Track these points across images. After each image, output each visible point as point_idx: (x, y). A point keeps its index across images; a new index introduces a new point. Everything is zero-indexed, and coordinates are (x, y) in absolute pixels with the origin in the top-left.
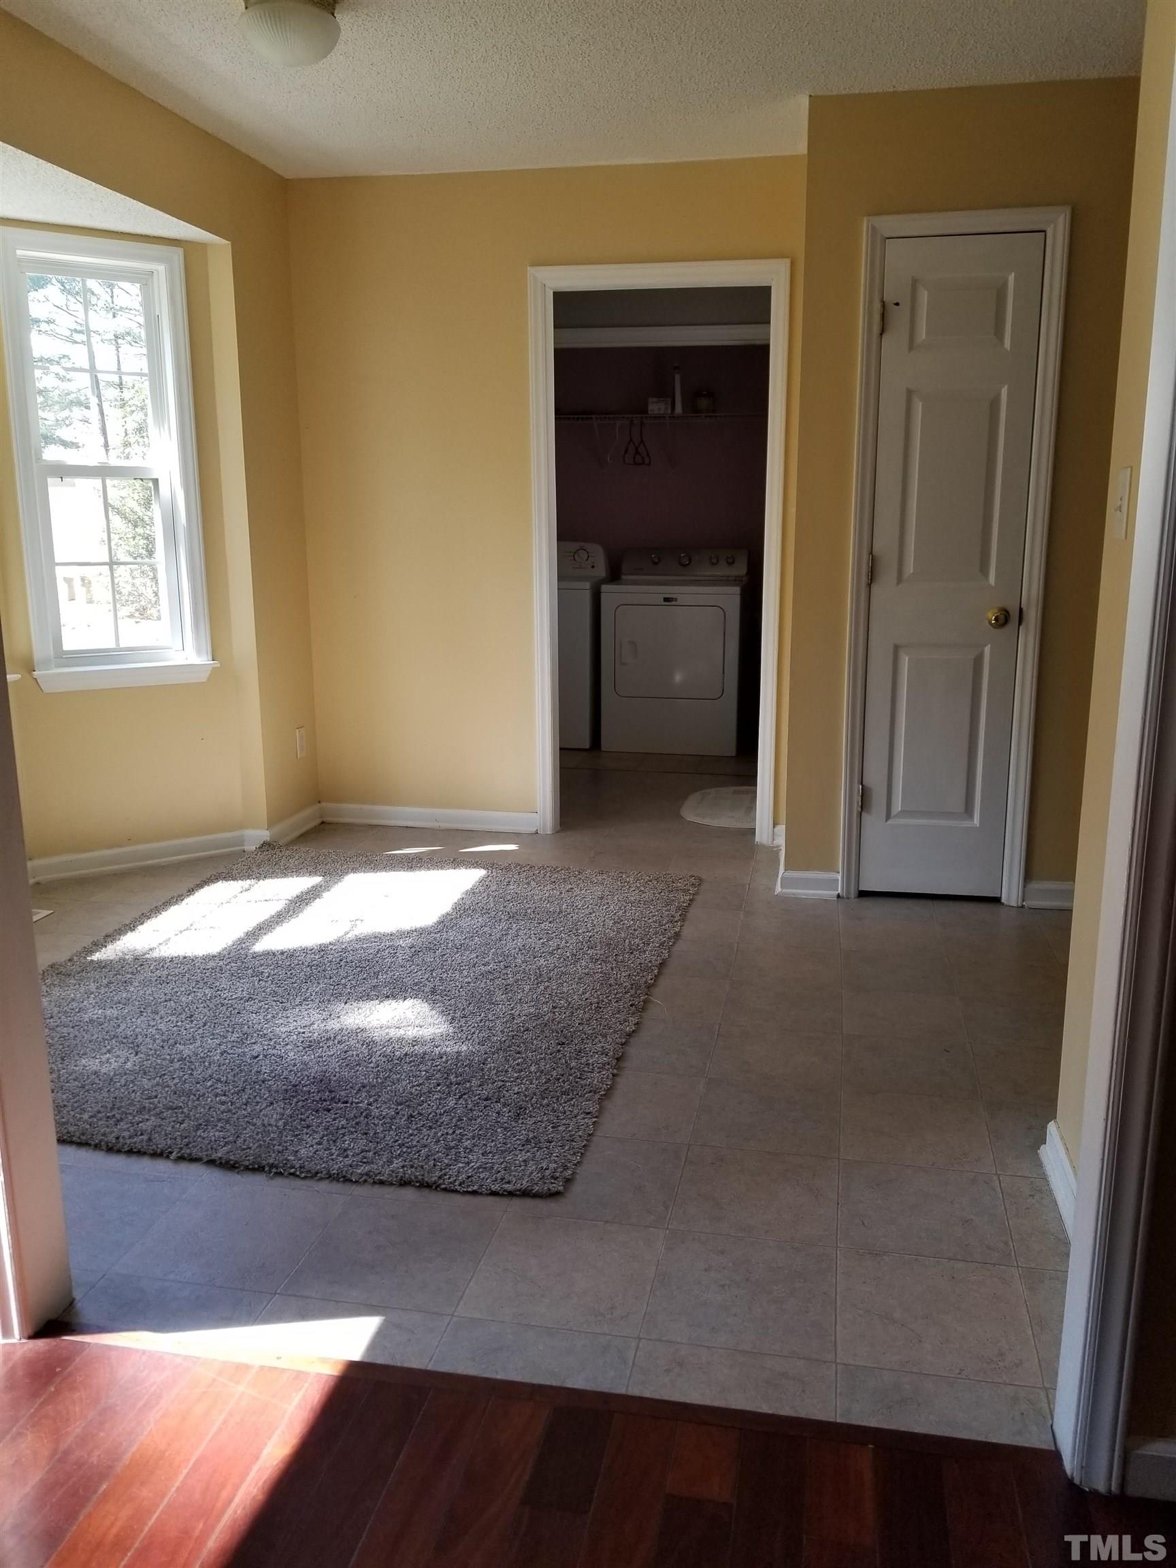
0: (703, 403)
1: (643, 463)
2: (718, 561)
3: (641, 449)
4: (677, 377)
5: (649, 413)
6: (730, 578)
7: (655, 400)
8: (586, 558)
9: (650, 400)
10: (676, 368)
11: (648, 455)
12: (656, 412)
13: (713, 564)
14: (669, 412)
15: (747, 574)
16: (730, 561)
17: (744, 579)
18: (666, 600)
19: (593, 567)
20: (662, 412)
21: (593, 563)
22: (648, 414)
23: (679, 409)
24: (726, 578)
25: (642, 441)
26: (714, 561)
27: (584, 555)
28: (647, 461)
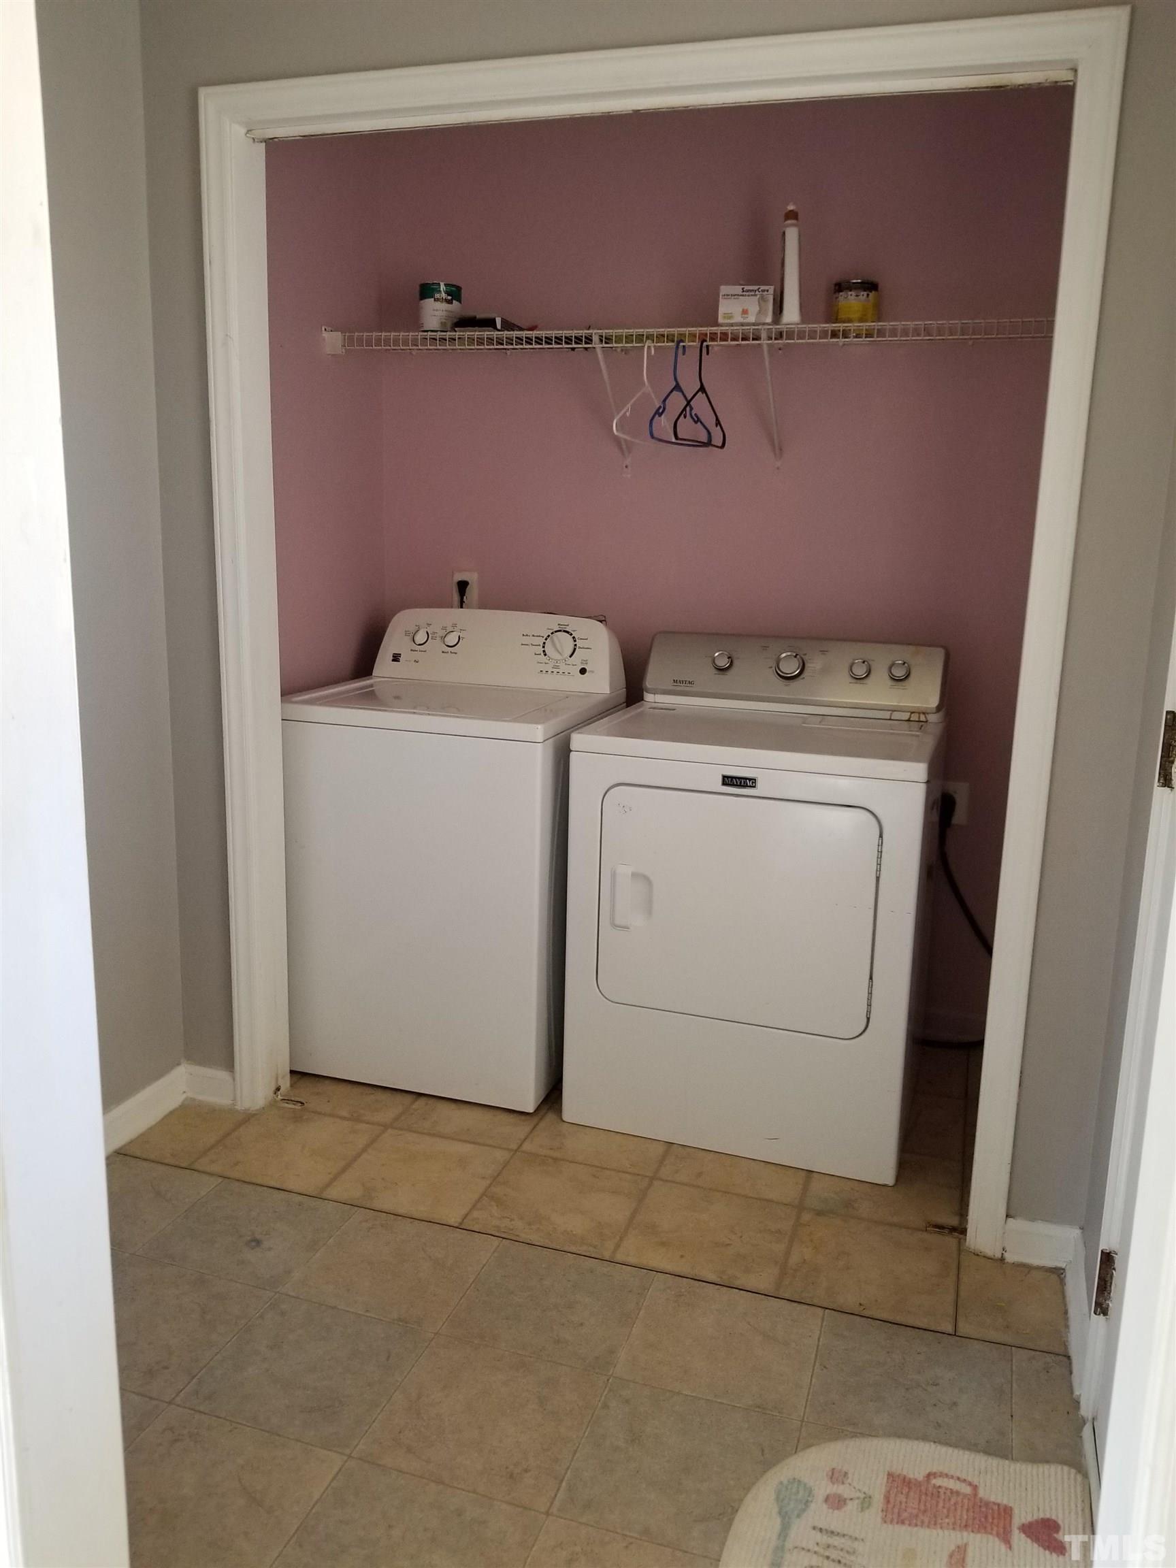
0: (852, 302)
1: (708, 444)
2: (869, 673)
3: (700, 404)
4: (792, 235)
5: (721, 320)
6: (896, 715)
7: (738, 289)
8: (570, 653)
9: (724, 289)
10: (792, 215)
11: (718, 423)
12: (738, 319)
13: (858, 679)
14: (769, 319)
15: (939, 709)
16: (899, 673)
17: (933, 718)
18: (728, 781)
19: (583, 671)
20: (751, 319)
21: (586, 662)
22: (717, 324)
23: (792, 314)
24: (887, 715)
25: (702, 389)
26: (860, 671)
27: (565, 642)
28: (717, 440)
